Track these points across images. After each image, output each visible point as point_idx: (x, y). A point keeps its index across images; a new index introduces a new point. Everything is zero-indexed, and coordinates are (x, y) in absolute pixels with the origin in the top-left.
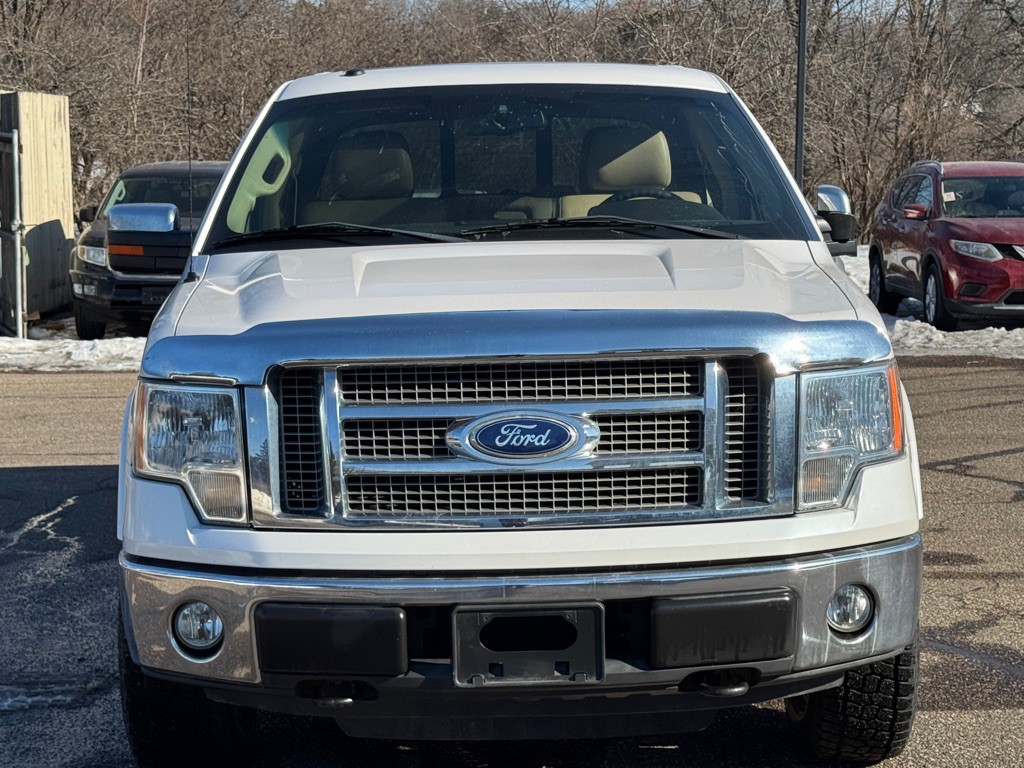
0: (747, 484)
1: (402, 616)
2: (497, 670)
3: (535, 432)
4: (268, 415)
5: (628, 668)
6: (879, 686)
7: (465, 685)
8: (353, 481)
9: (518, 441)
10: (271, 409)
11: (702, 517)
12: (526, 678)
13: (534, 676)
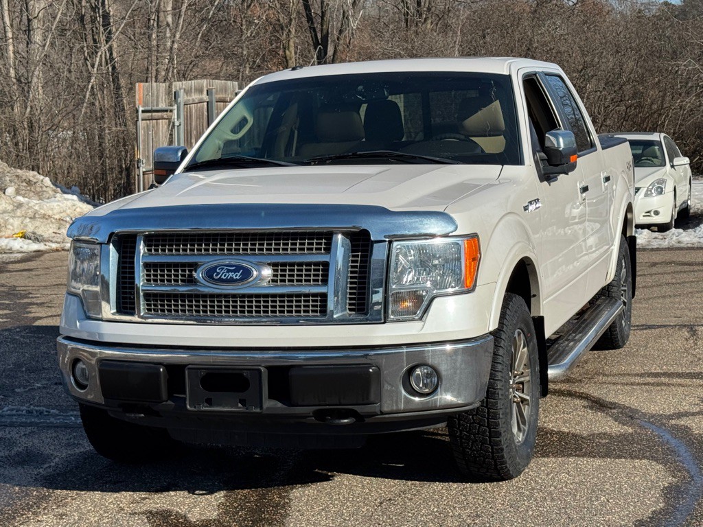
0: (359, 304)
1: (161, 370)
2: (209, 402)
3: (234, 271)
4: (111, 259)
5: (279, 405)
6: (478, 431)
7: (193, 409)
8: (148, 296)
9: (225, 276)
10: (113, 257)
11: (326, 322)
12: (224, 407)
13: (227, 407)
